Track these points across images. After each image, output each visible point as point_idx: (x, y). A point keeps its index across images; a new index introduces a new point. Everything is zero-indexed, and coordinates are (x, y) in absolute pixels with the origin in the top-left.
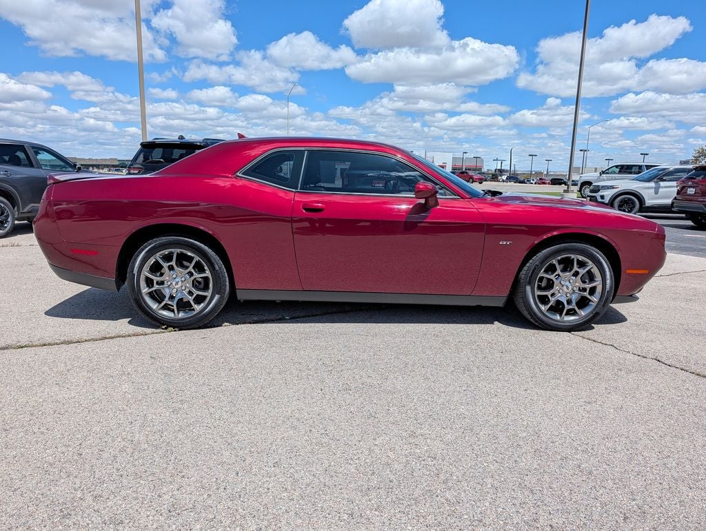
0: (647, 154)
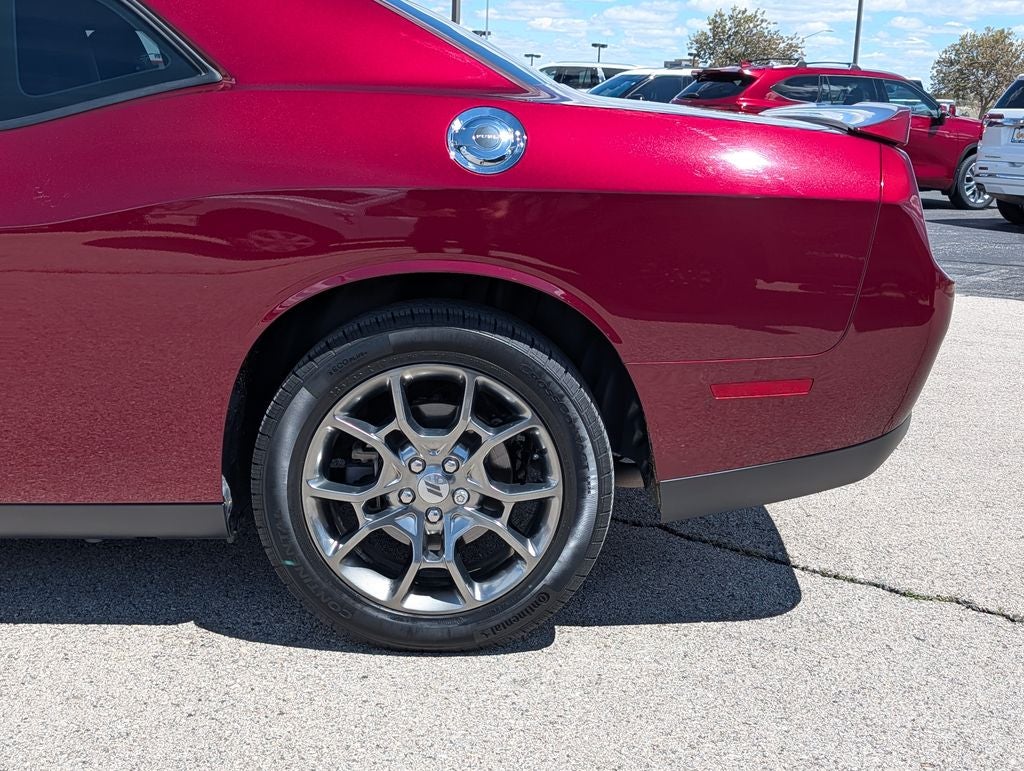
0: (603, 46)
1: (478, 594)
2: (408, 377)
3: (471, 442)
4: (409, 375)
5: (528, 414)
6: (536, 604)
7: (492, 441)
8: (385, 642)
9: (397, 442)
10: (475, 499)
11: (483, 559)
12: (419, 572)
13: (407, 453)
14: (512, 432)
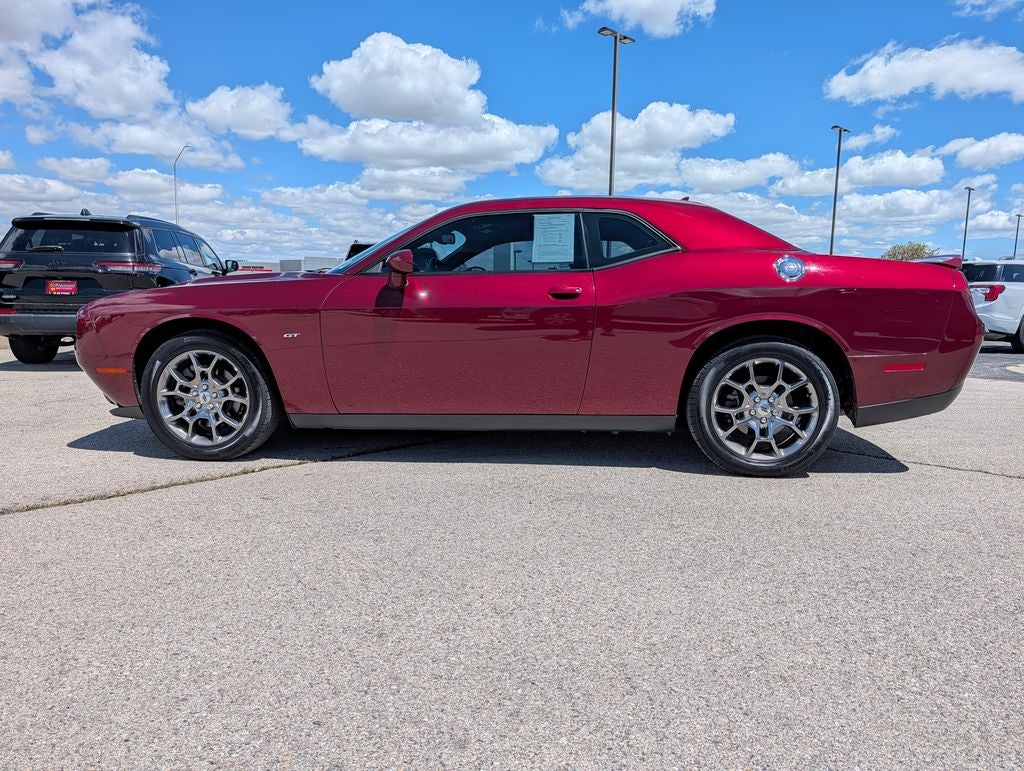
1: (783, 453)
2: (757, 363)
3: (780, 390)
4: (757, 362)
5: (804, 378)
6: (807, 457)
7: (789, 388)
8: (742, 471)
9: (751, 389)
10: (781, 413)
11: (785, 438)
12: (758, 443)
13: (754, 394)
14: (797, 385)
